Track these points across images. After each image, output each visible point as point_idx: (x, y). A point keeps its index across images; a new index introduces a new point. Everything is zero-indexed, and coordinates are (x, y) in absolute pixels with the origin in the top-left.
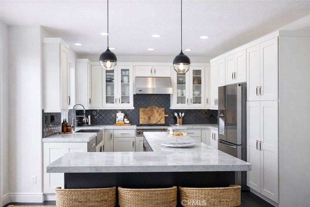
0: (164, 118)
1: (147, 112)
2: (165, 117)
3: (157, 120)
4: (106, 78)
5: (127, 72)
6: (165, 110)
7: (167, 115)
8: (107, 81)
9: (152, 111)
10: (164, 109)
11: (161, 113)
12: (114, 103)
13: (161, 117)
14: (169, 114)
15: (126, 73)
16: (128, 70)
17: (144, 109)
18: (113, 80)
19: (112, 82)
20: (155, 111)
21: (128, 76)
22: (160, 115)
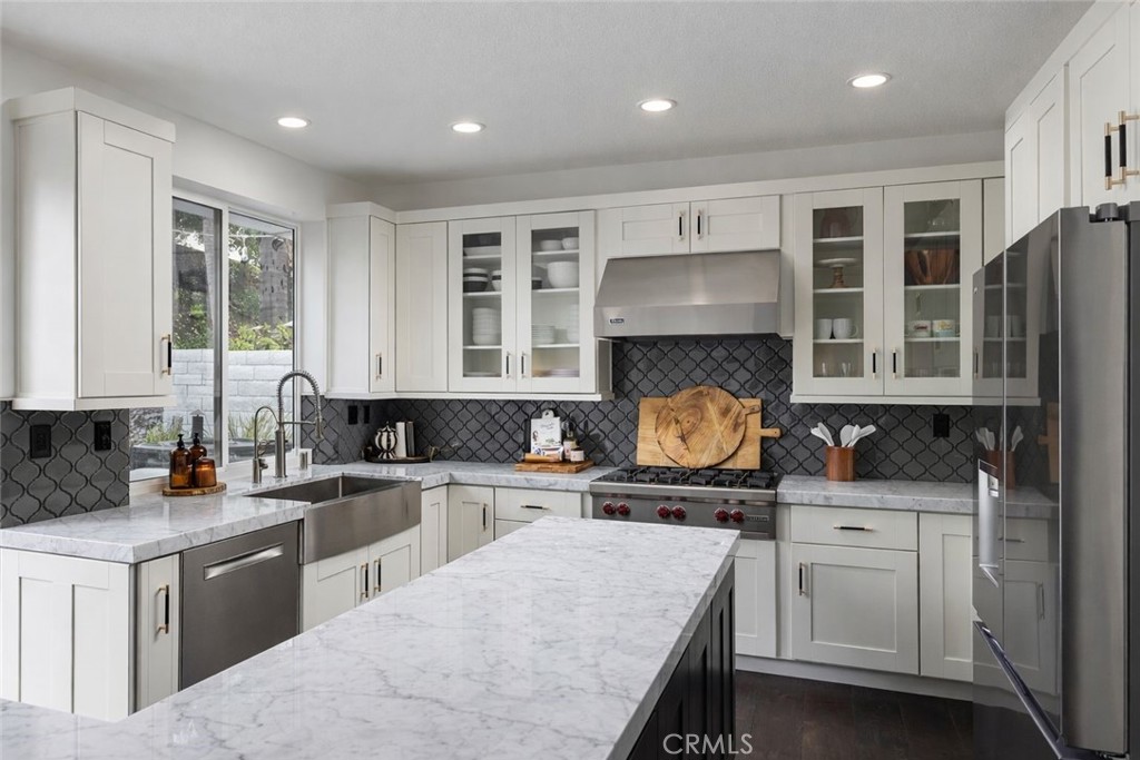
0: (758, 444)
1: (673, 414)
2: (764, 439)
3: (721, 449)
4: (465, 275)
5: (567, 242)
6: (763, 409)
7: (773, 432)
8: (467, 287)
9: (697, 408)
10: (756, 403)
11: (740, 421)
12: (499, 375)
13: (739, 437)
14: (781, 427)
15: (562, 248)
16: (572, 233)
17: (660, 402)
18: (495, 282)
19: (494, 290)
20: (712, 411)
21: (574, 258)
22: (736, 426)
